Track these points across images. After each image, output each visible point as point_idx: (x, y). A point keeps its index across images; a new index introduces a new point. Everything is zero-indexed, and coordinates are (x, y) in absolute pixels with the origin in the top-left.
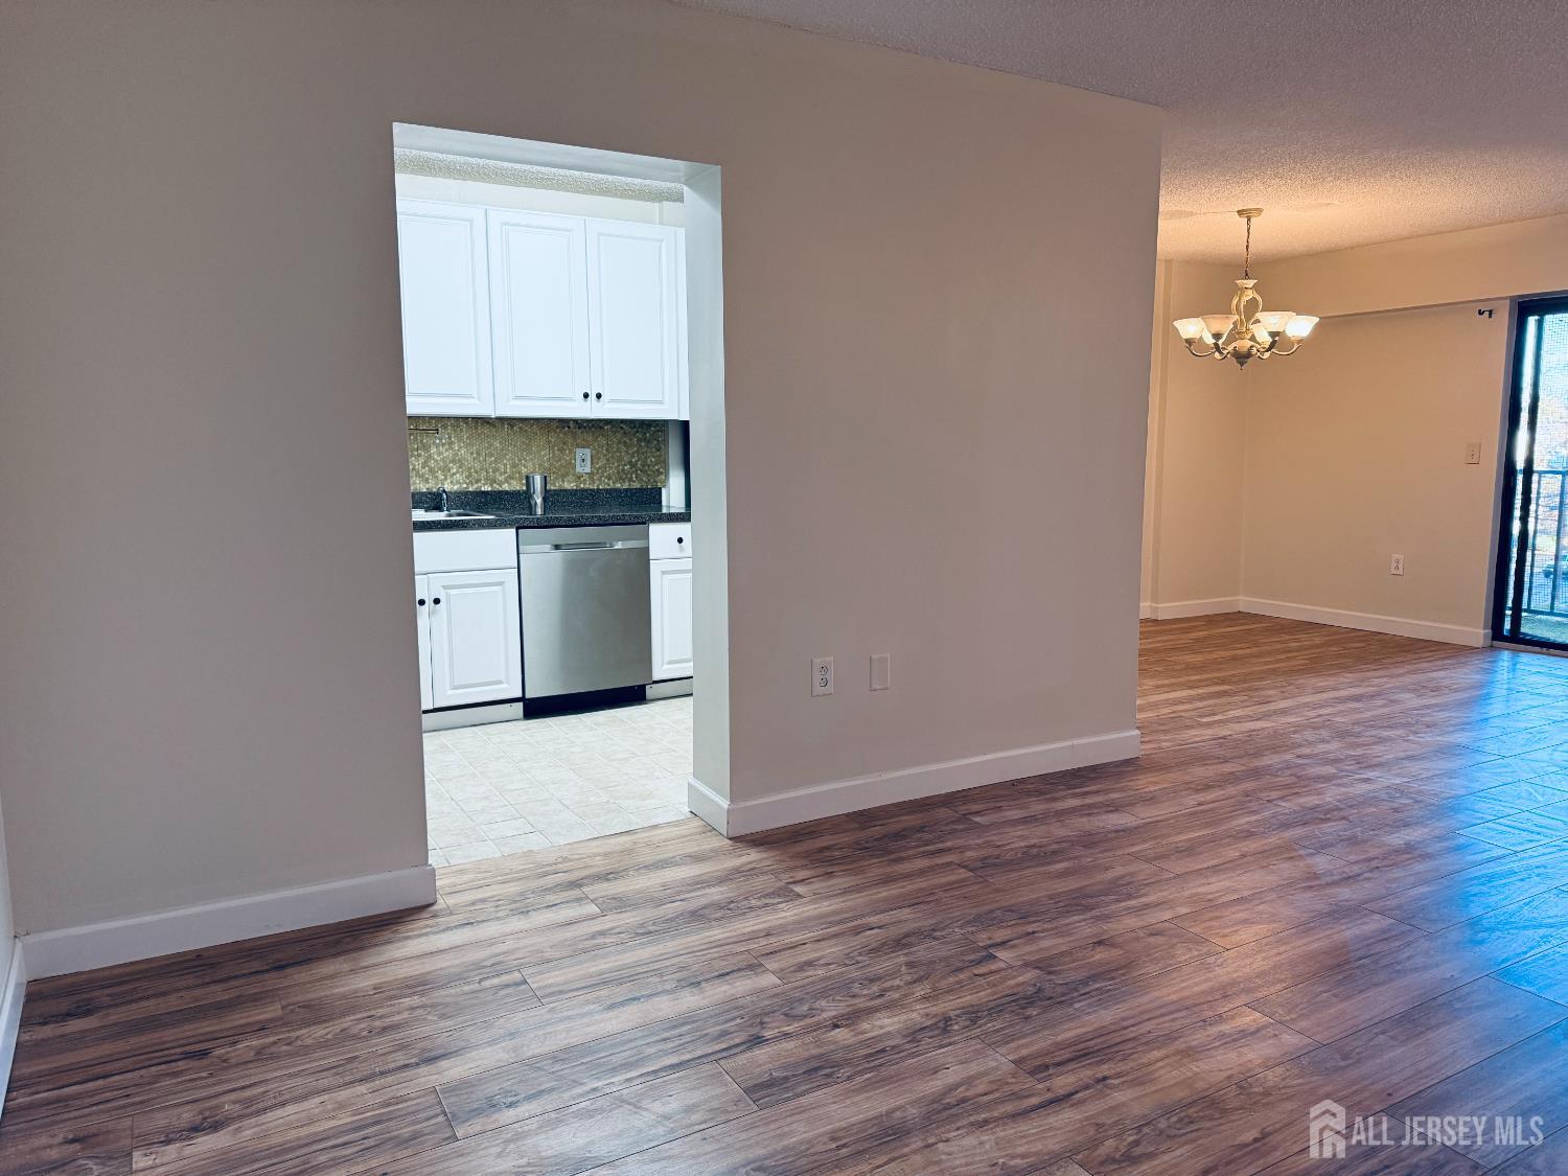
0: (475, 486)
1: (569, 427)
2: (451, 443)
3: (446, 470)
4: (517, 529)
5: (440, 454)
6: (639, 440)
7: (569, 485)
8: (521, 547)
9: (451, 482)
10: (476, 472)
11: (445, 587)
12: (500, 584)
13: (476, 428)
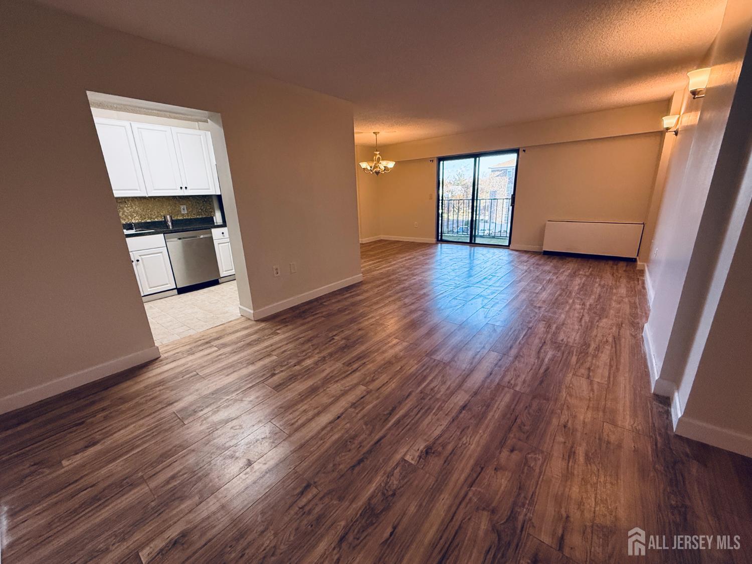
0: (144, 220)
1: (177, 199)
2: (132, 206)
3: (131, 216)
4: (164, 234)
5: (128, 210)
6: (203, 202)
7: (180, 218)
8: (166, 240)
9: (135, 220)
10: (144, 216)
11: (140, 256)
12: (161, 252)
13: (141, 200)
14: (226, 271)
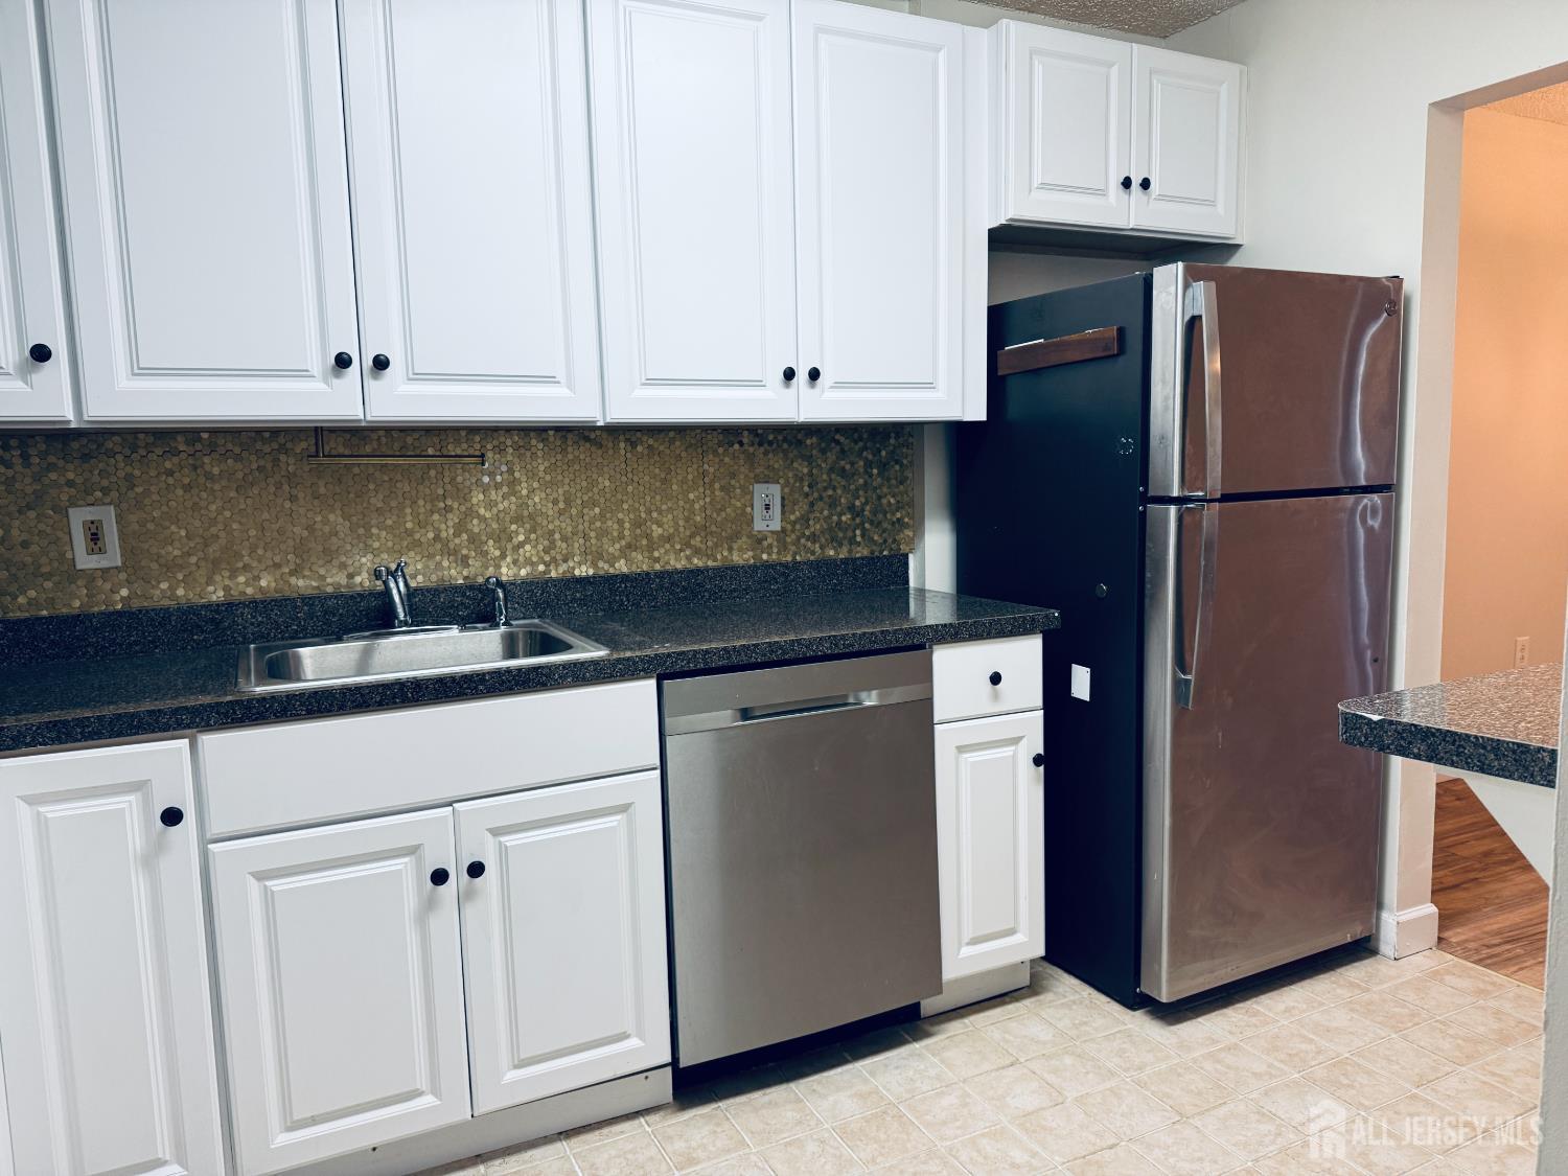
0: (563, 568)
1: (741, 444)
2: (513, 483)
3: (502, 537)
4: (660, 680)
5: (490, 505)
6: (869, 465)
7: (741, 557)
8: (668, 721)
9: (515, 562)
10: (564, 539)
11: (496, 832)
12: (623, 809)
13: (564, 451)
14: (975, 941)
